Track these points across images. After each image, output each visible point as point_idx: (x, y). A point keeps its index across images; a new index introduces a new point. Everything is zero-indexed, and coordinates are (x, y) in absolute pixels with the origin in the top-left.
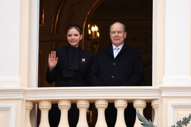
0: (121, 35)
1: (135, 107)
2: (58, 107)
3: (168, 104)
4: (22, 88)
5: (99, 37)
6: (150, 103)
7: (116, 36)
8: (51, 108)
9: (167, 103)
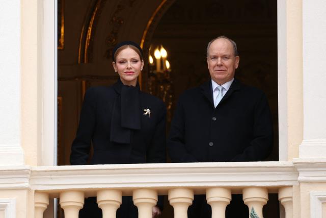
0: (227, 62)
1: (245, 201)
2: (97, 204)
3: (311, 196)
4: (28, 167)
5: (170, 71)
6: (277, 195)
7: (218, 65)
8: (84, 206)
9: (309, 195)
